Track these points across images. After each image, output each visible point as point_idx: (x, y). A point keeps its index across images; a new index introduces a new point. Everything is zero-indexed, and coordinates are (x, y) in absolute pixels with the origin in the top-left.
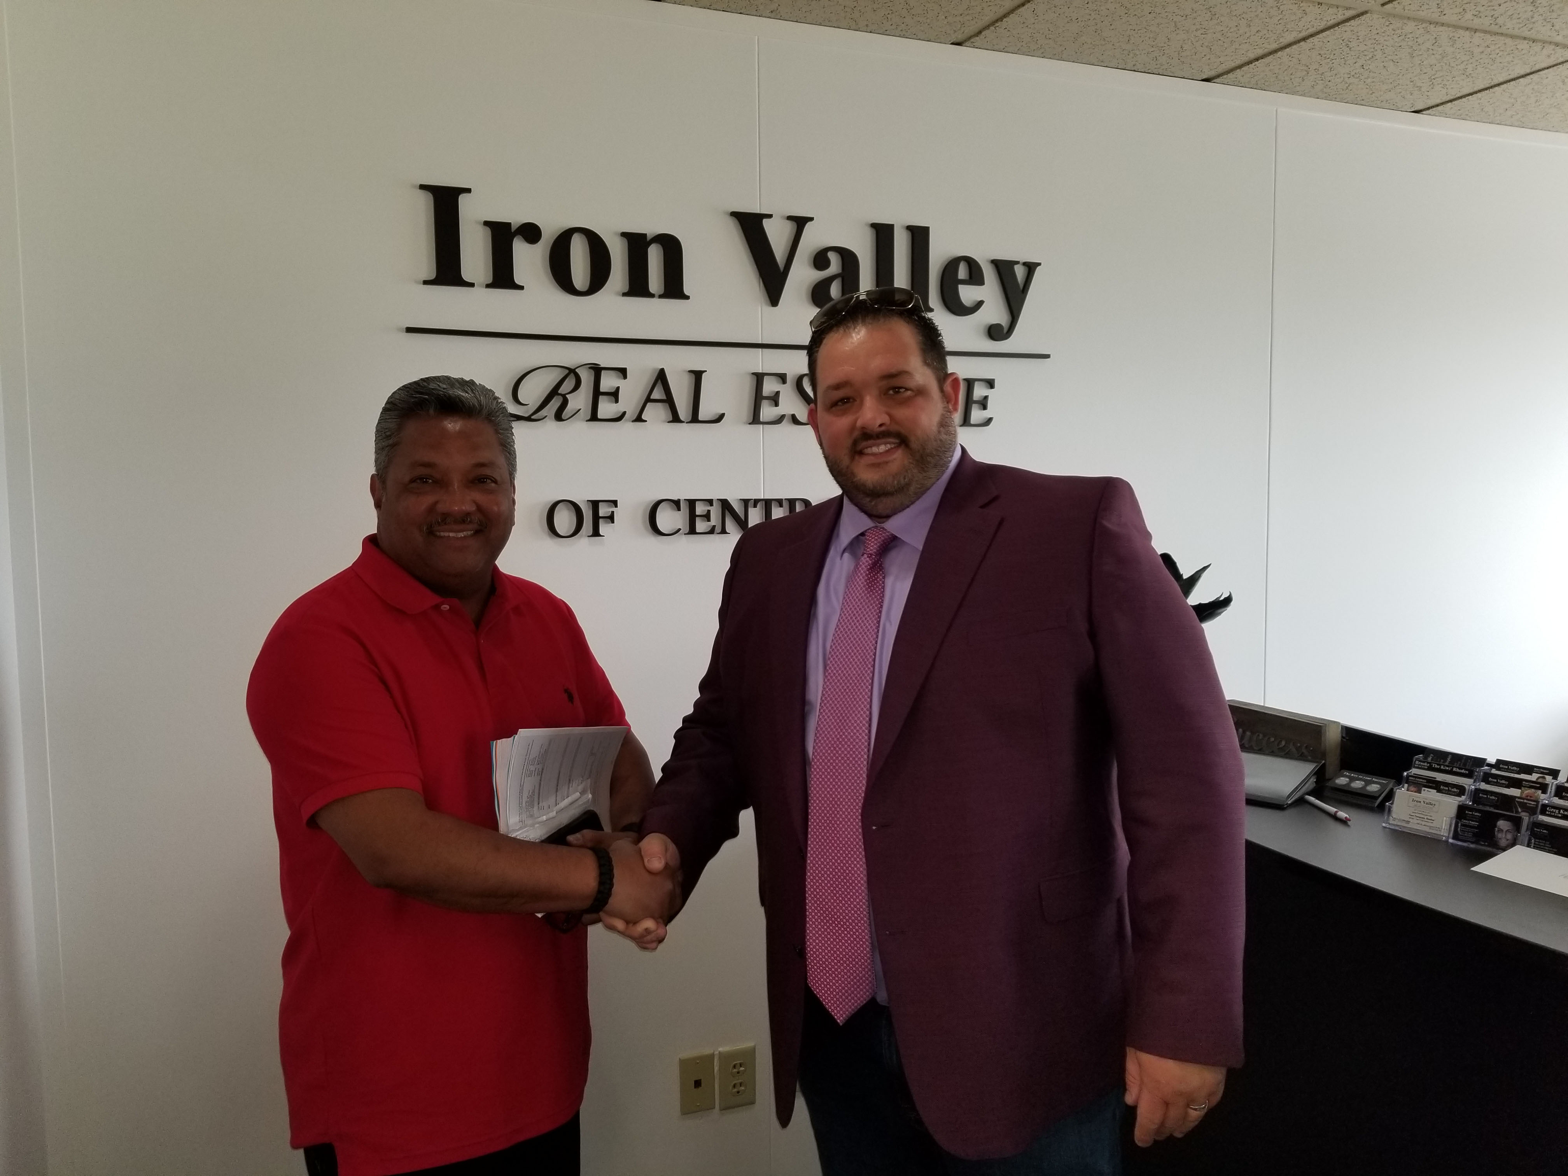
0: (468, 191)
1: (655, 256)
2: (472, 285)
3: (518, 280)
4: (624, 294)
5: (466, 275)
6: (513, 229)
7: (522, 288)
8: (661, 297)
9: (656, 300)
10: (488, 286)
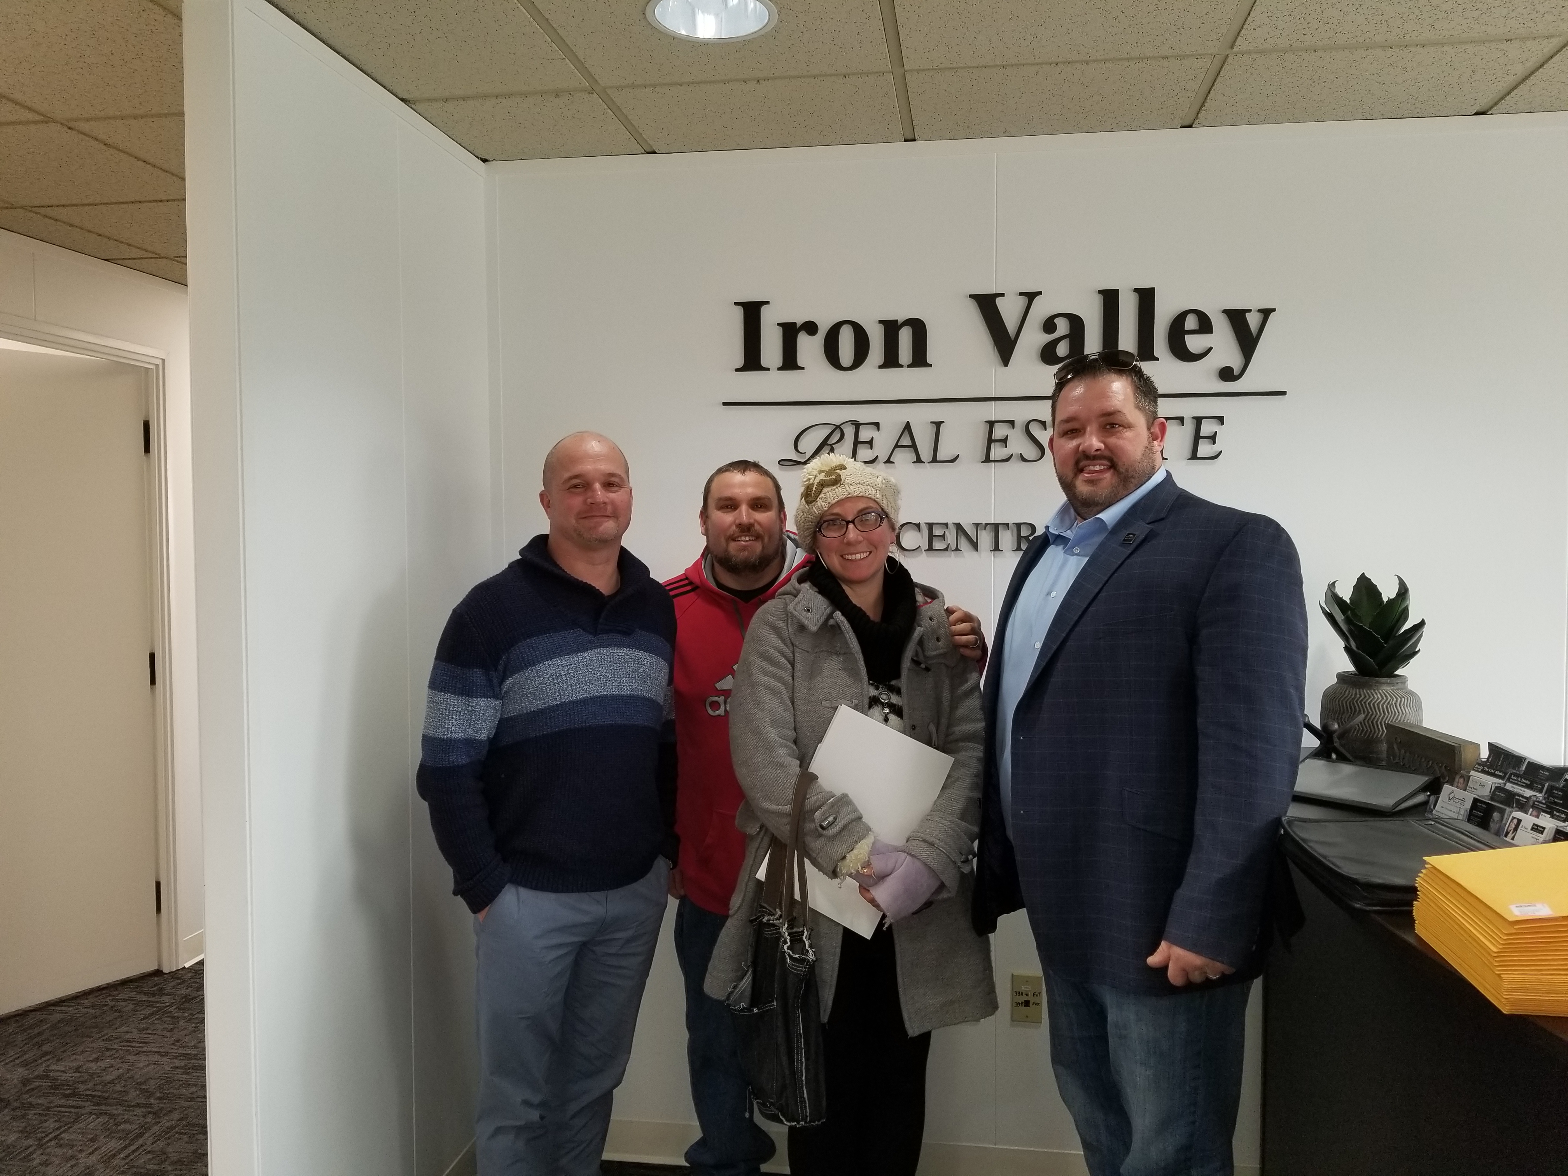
0: (768, 303)
1: (905, 337)
2: (768, 369)
3: (800, 364)
4: (880, 367)
5: (764, 363)
6: (798, 326)
7: (803, 368)
8: (909, 366)
9: (906, 370)
10: (779, 369)
